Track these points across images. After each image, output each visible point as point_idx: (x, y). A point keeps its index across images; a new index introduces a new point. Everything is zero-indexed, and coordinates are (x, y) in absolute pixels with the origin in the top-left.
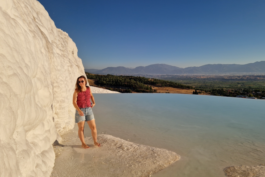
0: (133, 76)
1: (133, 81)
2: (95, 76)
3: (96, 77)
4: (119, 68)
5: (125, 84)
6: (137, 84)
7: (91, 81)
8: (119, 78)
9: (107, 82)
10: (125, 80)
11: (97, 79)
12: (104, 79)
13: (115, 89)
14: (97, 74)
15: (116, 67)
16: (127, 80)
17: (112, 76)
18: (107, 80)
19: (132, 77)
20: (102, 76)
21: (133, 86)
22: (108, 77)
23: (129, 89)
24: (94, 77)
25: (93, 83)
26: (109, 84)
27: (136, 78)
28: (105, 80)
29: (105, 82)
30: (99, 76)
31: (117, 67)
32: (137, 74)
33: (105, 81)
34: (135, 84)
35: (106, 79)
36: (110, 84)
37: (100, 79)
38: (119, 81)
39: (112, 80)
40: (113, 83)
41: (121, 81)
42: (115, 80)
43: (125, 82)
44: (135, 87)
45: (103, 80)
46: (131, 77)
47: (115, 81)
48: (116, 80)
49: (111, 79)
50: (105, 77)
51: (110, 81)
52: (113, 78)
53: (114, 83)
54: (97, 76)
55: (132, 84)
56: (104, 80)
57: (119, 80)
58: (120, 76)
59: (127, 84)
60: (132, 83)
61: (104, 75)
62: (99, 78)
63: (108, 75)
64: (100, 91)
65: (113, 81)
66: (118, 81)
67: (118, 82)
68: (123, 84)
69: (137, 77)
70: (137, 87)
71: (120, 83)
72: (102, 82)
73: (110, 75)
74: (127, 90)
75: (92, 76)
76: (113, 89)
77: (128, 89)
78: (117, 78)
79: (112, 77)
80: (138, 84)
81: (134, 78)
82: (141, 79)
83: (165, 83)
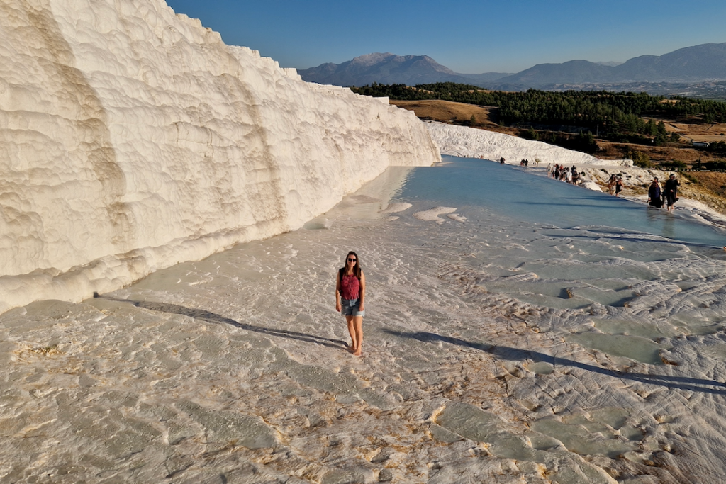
0: (608, 91)
1: (603, 109)
2: (491, 97)
3: (496, 99)
4: (571, 66)
5: (576, 117)
6: (616, 118)
7: (481, 112)
8: (563, 98)
9: (525, 113)
10: (579, 104)
11: (498, 105)
12: (516, 104)
13: (545, 132)
14: (497, 91)
15: (561, 63)
16: (582, 105)
17: (543, 93)
18: (525, 108)
19: (606, 93)
20: (510, 96)
21: (600, 122)
22: (528, 98)
23: (587, 132)
24: (489, 98)
25: (486, 117)
26: (529, 118)
27: (617, 98)
28: (518, 106)
29: (517, 113)
30: (504, 94)
31: (566, 63)
32: (631, 81)
33: (520, 109)
34: (608, 117)
35: (523, 104)
36: (532, 117)
37: (505, 105)
38: (558, 109)
39: (539, 106)
40: (540, 116)
41: (564, 108)
42: (548, 106)
43: (577, 113)
44: (607, 125)
45: (511, 108)
46: (600, 93)
47: (549, 108)
48: (551, 107)
49: (538, 103)
50: (521, 98)
51: (531, 111)
52: (544, 99)
53: (545, 114)
54: (498, 97)
55: (598, 115)
56: (515, 108)
57: (560, 106)
58: (566, 93)
59: (585, 117)
60: (600, 114)
61: (517, 93)
62: (502, 103)
63: (529, 91)
64: (495, 140)
65: (541, 111)
66: (555, 109)
67: (557, 112)
68: (571, 116)
69: (621, 94)
70: (615, 126)
71: (561, 114)
72: (510, 112)
73: (535, 90)
74: (582, 134)
75: (483, 95)
76: (539, 133)
77: (584, 132)
78: (555, 99)
79: (541, 97)
80: (618, 118)
81: (610, 98)
82: (633, 100)
83: (719, 110)
